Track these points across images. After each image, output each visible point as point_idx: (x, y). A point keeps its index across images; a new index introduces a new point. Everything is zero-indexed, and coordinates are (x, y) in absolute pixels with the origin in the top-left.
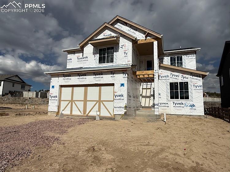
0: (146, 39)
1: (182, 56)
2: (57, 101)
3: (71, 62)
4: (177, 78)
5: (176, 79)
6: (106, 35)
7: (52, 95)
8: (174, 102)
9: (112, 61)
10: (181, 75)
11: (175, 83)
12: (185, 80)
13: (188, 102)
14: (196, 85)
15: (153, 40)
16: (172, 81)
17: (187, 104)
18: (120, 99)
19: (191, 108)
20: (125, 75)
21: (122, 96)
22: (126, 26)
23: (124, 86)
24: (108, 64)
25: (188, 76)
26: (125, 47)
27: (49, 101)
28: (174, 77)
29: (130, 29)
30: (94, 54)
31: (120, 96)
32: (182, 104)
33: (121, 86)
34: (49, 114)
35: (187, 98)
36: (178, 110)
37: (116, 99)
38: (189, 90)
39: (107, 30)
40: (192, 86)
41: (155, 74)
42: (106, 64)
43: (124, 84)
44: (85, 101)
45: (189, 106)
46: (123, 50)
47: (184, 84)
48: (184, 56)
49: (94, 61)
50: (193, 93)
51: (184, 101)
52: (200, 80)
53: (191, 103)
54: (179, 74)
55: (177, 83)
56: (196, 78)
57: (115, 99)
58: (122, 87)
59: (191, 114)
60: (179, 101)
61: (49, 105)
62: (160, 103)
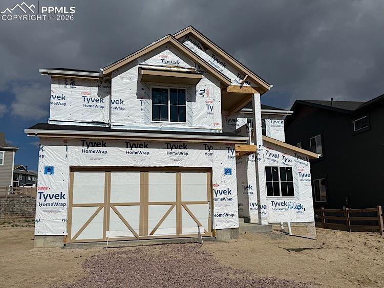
0: (241, 87)
1: (265, 120)
2: (66, 207)
3: (65, 105)
4: (275, 159)
5: (275, 161)
6: (167, 60)
7: (46, 192)
8: (273, 202)
9: (183, 119)
10: (281, 154)
11: (274, 168)
12: (287, 164)
13: (293, 201)
14: (303, 173)
15: (253, 91)
16: (268, 165)
17: (292, 204)
18: (224, 199)
19: (298, 210)
20: (233, 153)
21: (229, 193)
22: (205, 51)
23: (231, 174)
24: (174, 124)
25: (292, 157)
26: (208, 94)
27: (38, 208)
28: (271, 157)
29: (213, 59)
30: (139, 96)
31: (224, 192)
32: (285, 204)
33: (226, 174)
34: (39, 243)
35: (292, 194)
36: (279, 215)
37: (217, 198)
38: (294, 181)
39: (167, 51)
40: (297, 174)
41: (258, 152)
42: (169, 124)
43: (231, 169)
44: (144, 204)
45: (294, 207)
46: (205, 99)
47: (287, 169)
48: (269, 120)
49: (141, 114)
50: (299, 186)
51: (287, 199)
52: (307, 165)
53: (298, 203)
54: (279, 153)
55: (276, 168)
56: (302, 161)
57: (216, 200)
58: (228, 176)
59: (298, 221)
60: (280, 199)
61: (37, 218)
62: (251, 204)
